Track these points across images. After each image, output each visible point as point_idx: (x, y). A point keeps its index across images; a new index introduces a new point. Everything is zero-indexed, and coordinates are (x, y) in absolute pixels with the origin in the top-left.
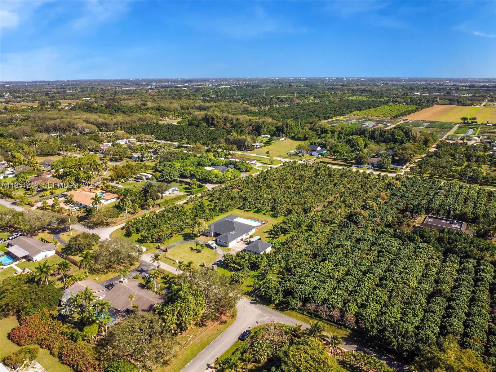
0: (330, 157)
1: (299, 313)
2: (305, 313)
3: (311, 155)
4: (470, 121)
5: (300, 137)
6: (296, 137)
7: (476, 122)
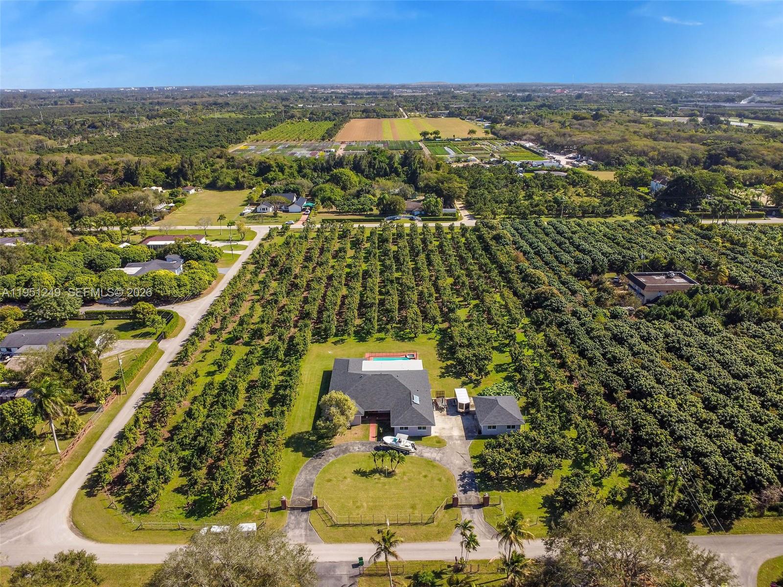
0: (325, 210)
1: (754, 516)
2: (766, 513)
3: (287, 211)
4: (432, 137)
5: (229, 183)
6: (220, 183)
7: (440, 137)
